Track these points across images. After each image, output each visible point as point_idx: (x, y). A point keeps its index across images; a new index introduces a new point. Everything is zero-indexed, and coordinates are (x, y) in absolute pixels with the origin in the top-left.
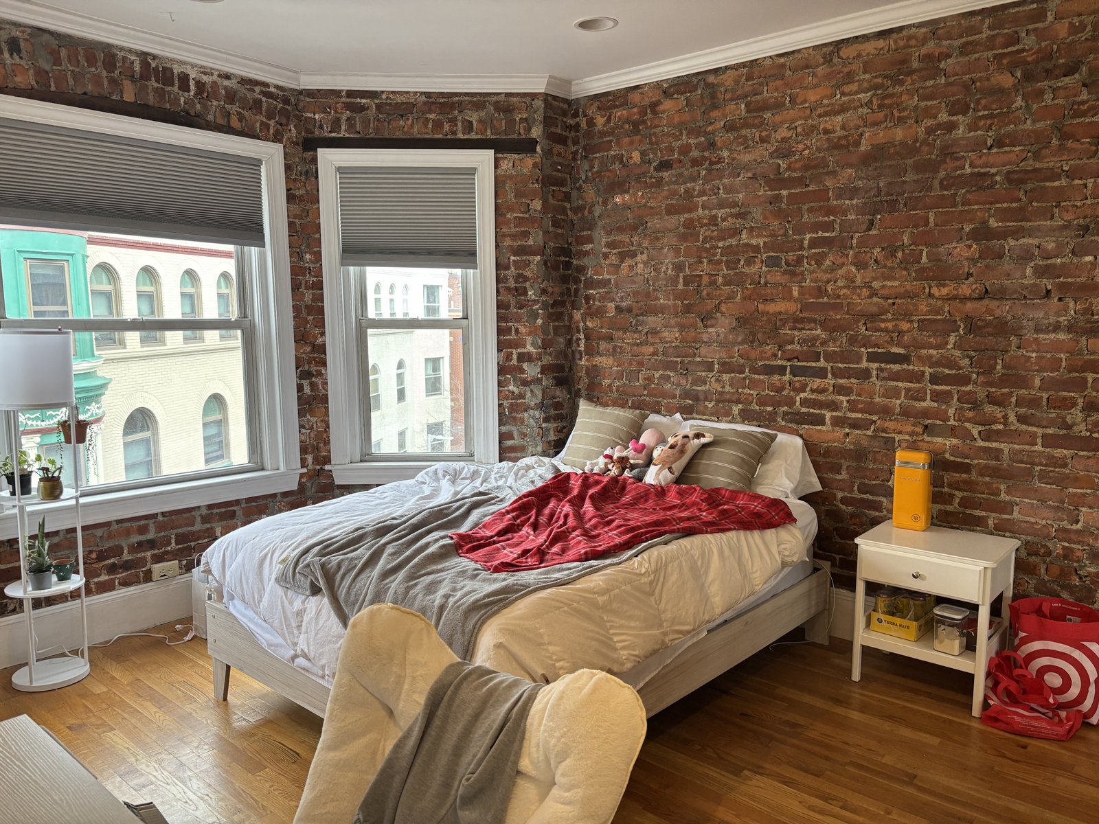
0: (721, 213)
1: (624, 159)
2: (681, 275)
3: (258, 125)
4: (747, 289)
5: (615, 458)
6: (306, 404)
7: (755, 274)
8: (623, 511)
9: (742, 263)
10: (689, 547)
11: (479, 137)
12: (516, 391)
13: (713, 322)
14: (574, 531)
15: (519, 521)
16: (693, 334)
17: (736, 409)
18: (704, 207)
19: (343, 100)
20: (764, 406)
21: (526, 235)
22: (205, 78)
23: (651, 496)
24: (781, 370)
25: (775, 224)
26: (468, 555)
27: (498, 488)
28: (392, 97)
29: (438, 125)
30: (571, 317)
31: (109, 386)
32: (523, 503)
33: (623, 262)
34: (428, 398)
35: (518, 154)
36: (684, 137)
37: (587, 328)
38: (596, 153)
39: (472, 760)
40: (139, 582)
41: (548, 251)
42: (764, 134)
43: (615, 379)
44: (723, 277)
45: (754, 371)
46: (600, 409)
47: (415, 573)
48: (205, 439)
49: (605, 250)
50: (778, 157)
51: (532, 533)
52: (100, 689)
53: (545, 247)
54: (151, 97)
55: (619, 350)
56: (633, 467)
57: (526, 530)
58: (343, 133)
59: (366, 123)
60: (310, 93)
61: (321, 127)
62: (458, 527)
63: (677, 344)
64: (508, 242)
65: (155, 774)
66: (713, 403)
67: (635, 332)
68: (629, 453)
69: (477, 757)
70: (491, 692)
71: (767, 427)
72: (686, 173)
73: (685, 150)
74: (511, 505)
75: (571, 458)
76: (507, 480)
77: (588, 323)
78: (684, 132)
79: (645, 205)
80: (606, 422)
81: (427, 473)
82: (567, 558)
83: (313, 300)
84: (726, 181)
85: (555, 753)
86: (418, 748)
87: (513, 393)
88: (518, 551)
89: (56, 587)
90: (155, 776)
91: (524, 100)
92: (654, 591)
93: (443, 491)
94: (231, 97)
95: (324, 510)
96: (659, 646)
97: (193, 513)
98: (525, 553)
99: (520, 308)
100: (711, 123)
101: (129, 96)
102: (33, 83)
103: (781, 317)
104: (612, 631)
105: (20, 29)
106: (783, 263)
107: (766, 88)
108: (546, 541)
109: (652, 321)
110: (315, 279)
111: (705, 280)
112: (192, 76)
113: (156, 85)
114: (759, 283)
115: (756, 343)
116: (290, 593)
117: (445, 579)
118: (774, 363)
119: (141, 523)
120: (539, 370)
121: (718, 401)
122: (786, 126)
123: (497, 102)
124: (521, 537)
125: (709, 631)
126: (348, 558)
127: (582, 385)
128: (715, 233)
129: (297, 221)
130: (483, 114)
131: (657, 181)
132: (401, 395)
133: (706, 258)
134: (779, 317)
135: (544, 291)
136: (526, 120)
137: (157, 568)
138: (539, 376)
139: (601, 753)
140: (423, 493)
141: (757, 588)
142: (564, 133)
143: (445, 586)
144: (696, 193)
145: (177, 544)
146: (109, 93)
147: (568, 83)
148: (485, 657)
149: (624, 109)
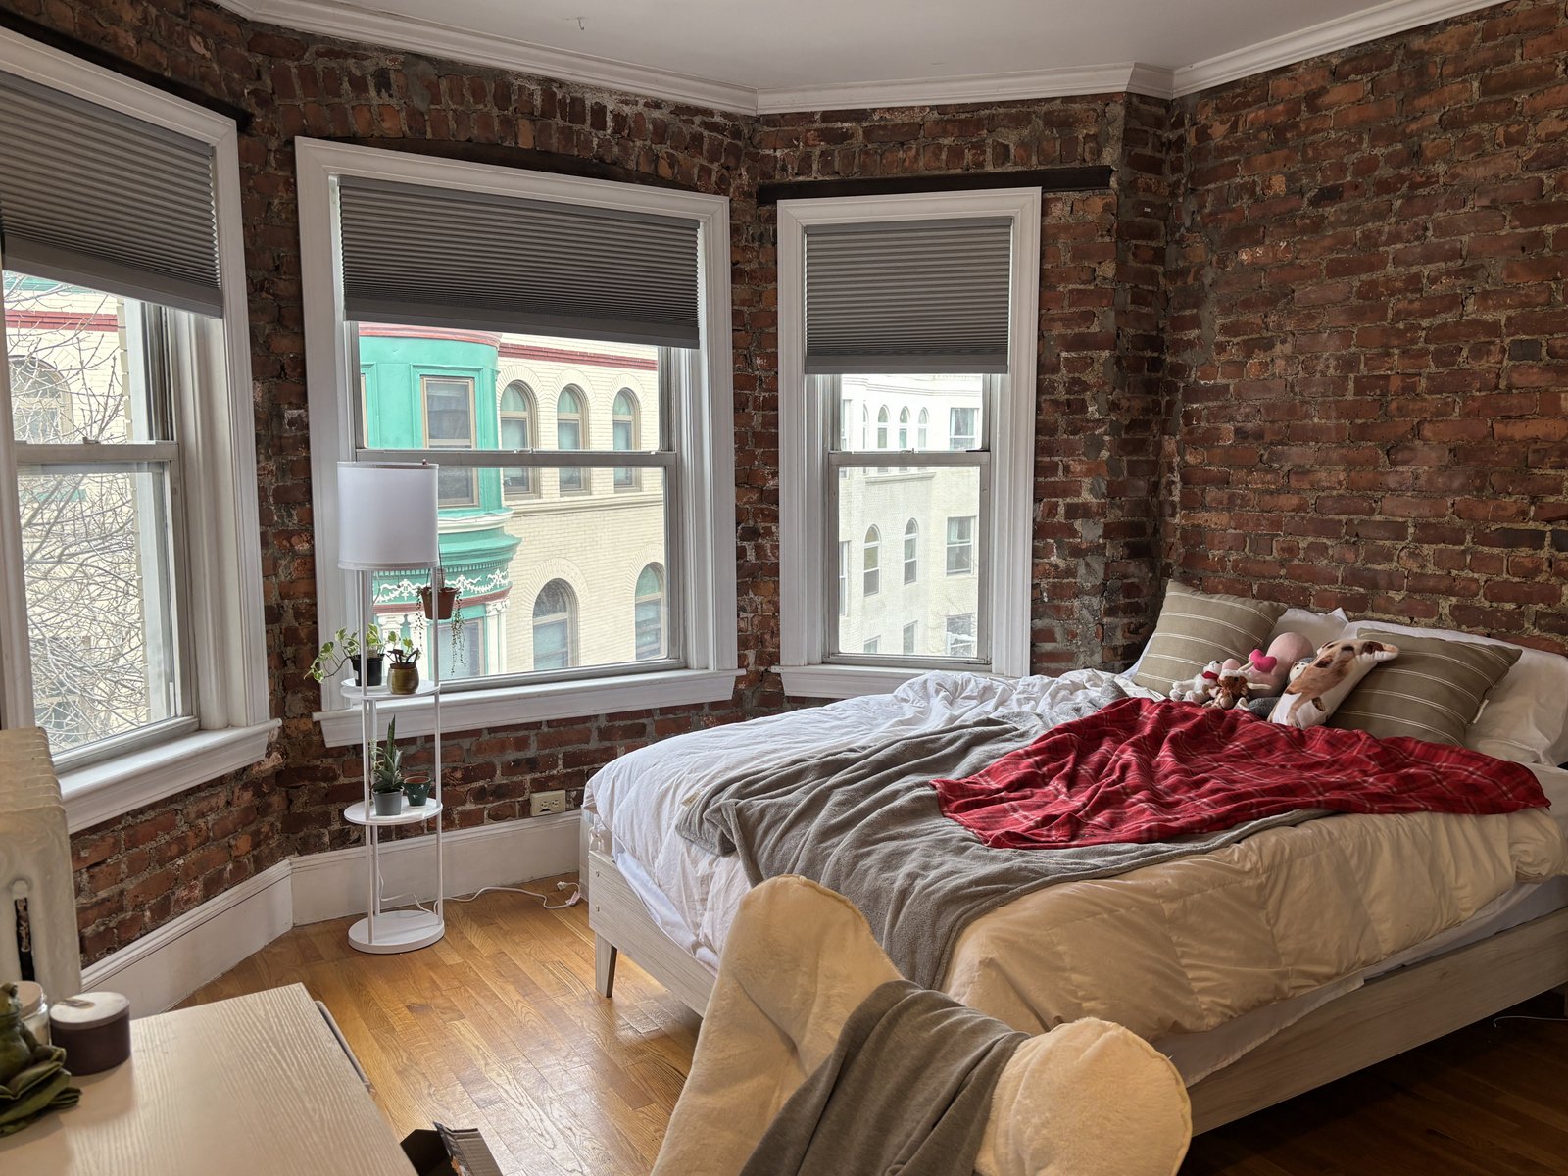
0: (1427, 270)
1: (1258, 189)
2: (1352, 376)
3: (696, 170)
4: (1474, 398)
5: (1221, 677)
6: (748, 576)
7: (1488, 373)
8: (1226, 767)
9: (1465, 353)
10: (1336, 833)
11: (1019, 168)
12: (1062, 564)
13: (1407, 454)
14: (1135, 793)
15: (1045, 769)
16: (1370, 476)
17: (1445, 605)
18: (1396, 262)
19: (817, 126)
20: (1499, 600)
21: (1087, 317)
22: (627, 109)
23: (1280, 744)
24: (1535, 539)
25: (1529, 284)
26: (957, 816)
27: (1019, 715)
28: (888, 116)
29: (956, 153)
30: (1159, 446)
31: (519, 548)
32: (1055, 741)
33: (1249, 356)
34: (950, 577)
35: (1080, 191)
36: (1365, 145)
37: (1185, 465)
38: (1211, 182)
39: (905, 1142)
40: (513, 817)
41: (1124, 343)
42: (1514, 129)
43: (1231, 548)
44: (1428, 378)
45: (1482, 539)
46: (1200, 597)
47: (870, 835)
48: (638, 625)
49: (1220, 338)
50: (1539, 169)
51: (1065, 790)
52: (453, 959)
53: (1118, 336)
54: (554, 141)
55: (1239, 501)
56: (1252, 695)
57: (1056, 785)
58: (816, 176)
59: (848, 158)
60: (771, 120)
61: (784, 169)
62: (948, 771)
63: (1340, 492)
64: (1058, 330)
65: (507, 1087)
66: (1404, 593)
67: (1267, 472)
68: (1248, 670)
69: (912, 1138)
70: (944, 1036)
71: (1503, 638)
72: (1366, 206)
73: (1367, 166)
74: (1035, 743)
75: (1147, 676)
76: (1037, 703)
77: (1187, 457)
78: (1366, 137)
79: (1291, 263)
80: (1212, 620)
81: (911, 686)
82: (1118, 835)
83: (764, 425)
84: (1439, 215)
85: (1030, 1151)
86: (826, 1108)
87: (1056, 567)
88: (1036, 816)
89: (407, 814)
90: (506, 1091)
91: (1092, 106)
92: (1265, 902)
93: (933, 714)
94: (661, 132)
95: (756, 730)
96: (1270, 996)
97: (588, 725)
98: (1048, 820)
99: (1074, 433)
100: (1415, 118)
101: (526, 141)
102: (405, 129)
103: (1537, 446)
104: (1185, 962)
105: (391, 56)
106: (1544, 351)
107: (1519, 51)
108: (1085, 805)
109: (1297, 454)
110: (767, 395)
111: (1396, 384)
112: (610, 107)
113: (561, 123)
114: (1497, 387)
115: (1488, 491)
116: (694, 848)
117: (915, 849)
118: (1521, 526)
119: (517, 734)
120: (1100, 531)
121: (1412, 590)
122: (1556, 113)
123: (1049, 113)
124: (1045, 795)
125: (1368, 981)
126: (775, 803)
127: (1174, 558)
128: (1417, 305)
129: (745, 308)
130: (1026, 132)
131: (1313, 222)
132: (910, 572)
133: (1397, 347)
134: (1533, 446)
135: (1114, 406)
136: (1094, 137)
137: (538, 799)
138: (1101, 541)
139: (1106, 1164)
140: (904, 715)
141: (1465, 915)
142: (1158, 155)
143: (913, 861)
144: (1383, 238)
145: (565, 767)
146: (501, 138)
147: (1168, 72)
148: (965, 978)
149: (1260, 108)
